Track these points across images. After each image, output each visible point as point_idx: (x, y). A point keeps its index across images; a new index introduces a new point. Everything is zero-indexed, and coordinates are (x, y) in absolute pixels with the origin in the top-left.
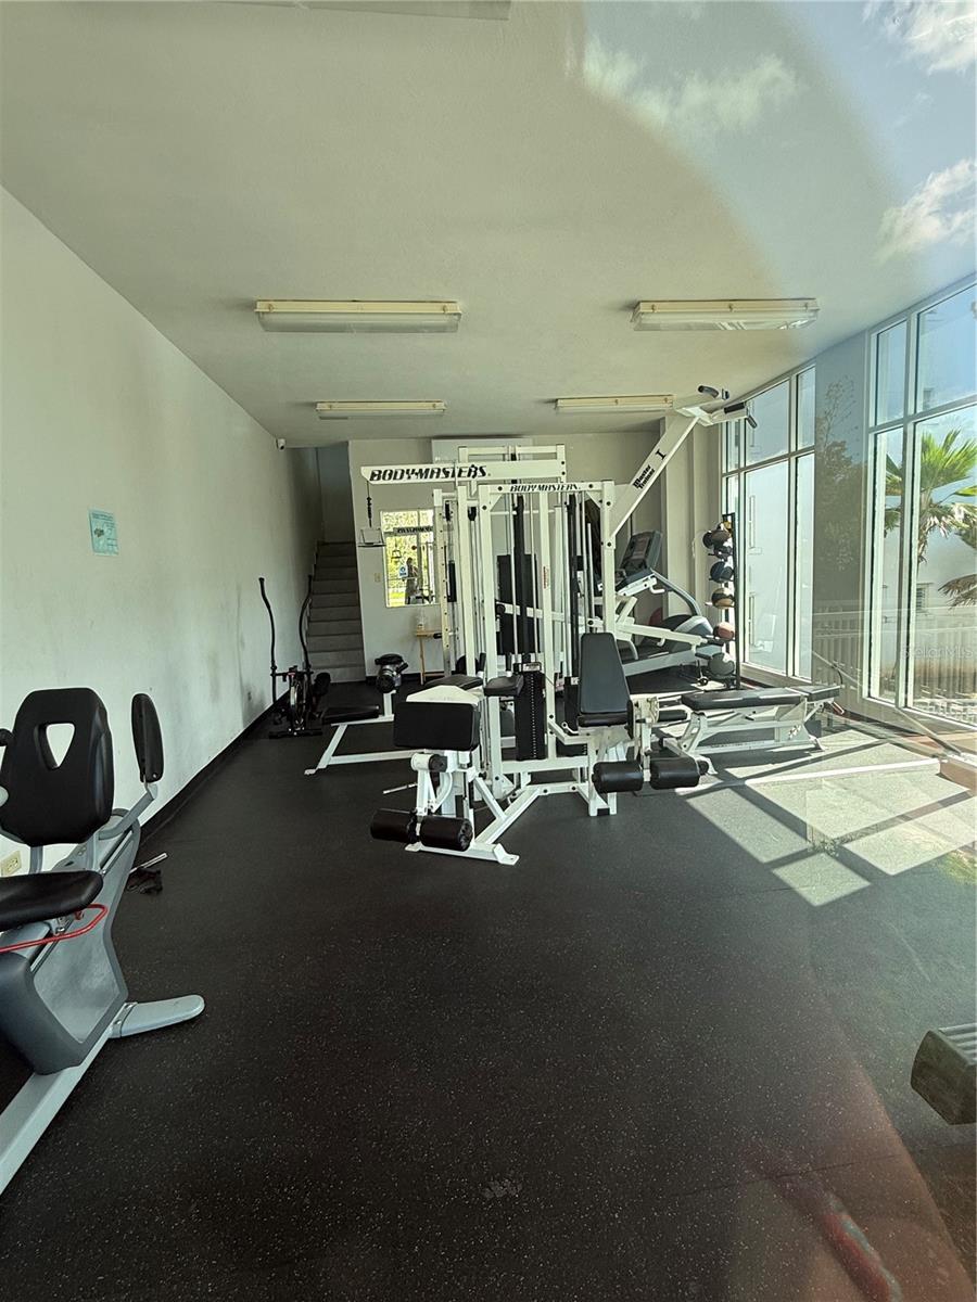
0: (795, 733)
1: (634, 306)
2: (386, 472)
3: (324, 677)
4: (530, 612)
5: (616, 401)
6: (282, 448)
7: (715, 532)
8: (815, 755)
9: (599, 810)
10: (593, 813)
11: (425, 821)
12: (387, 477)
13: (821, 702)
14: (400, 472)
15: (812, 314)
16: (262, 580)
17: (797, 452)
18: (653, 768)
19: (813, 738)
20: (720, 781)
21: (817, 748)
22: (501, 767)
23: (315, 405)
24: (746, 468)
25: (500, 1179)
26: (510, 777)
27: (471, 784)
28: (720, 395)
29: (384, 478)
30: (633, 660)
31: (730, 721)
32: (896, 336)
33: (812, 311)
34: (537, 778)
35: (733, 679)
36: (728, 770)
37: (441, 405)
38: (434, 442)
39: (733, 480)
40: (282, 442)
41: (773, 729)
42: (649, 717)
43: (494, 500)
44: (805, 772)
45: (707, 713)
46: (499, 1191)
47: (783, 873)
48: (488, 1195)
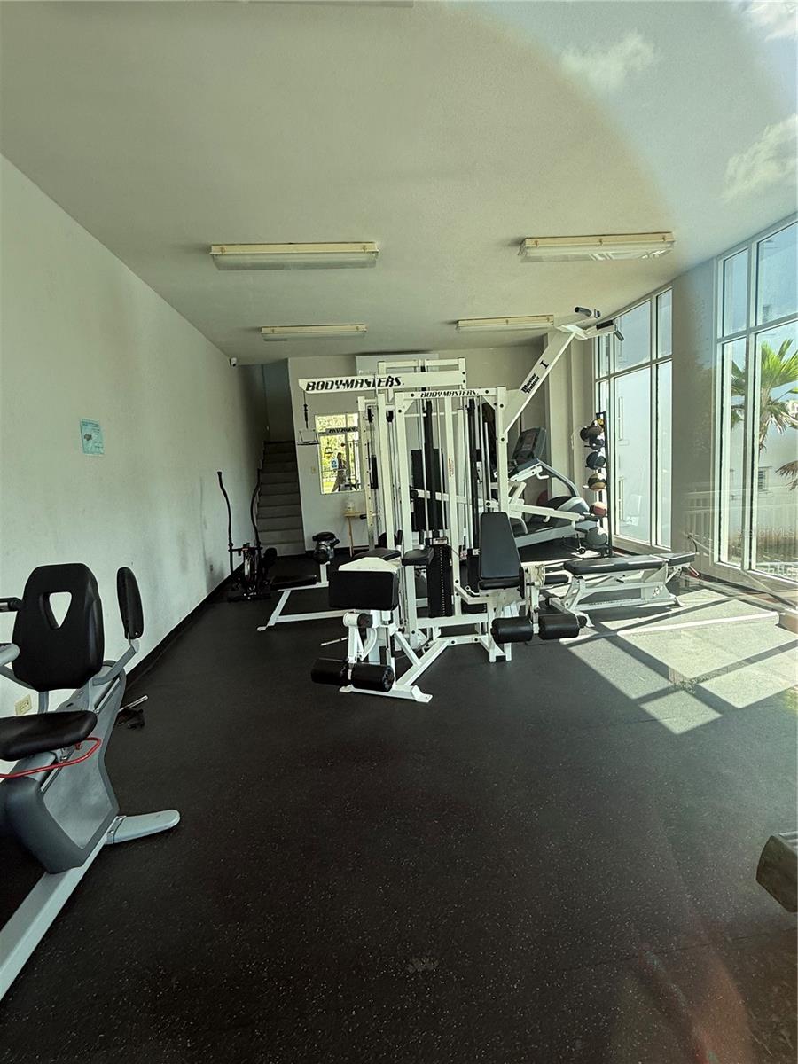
0: (658, 592)
1: (520, 242)
2: (319, 383)
3: (271, 552)
4: (438, 496)
5: (507, 321)
6: (234, 365)
7: (589, 428)
8: (674, 610)
9: (497, 657)
10: (492, 659)
11: (355, 668)
12: (320, 387)
13: (680, 567)
14: (330, 383)
15: (669, 245)
16: (220, 474)
17: (657, 360)
18: (541, 622)
19: (673, 596)
20: (596, 633)
21: (676, 605)
22: (416, 623)
23: (260, 329)
24: (615, 374)
25: (421, 957)
26: (424, 631)
27: (392, 637)
28: (593, 313)
29: (317, 389)
30: (524, 534)
31: (604, 584)
32: (740, 261)
33: (669, 242)
34: (446, 632)
35: (606, 548)
36: (604, 623)
37: (363, 328)
38: (357, 357)
39: (604, 384)
40: (234, 361)
41: (640, 589)
42: (537, 580)
43: (407, 404)
44: (669, 624)
45: (585, 577)
46: (419, 965)
47: (649, 707)
48: (411, 969)
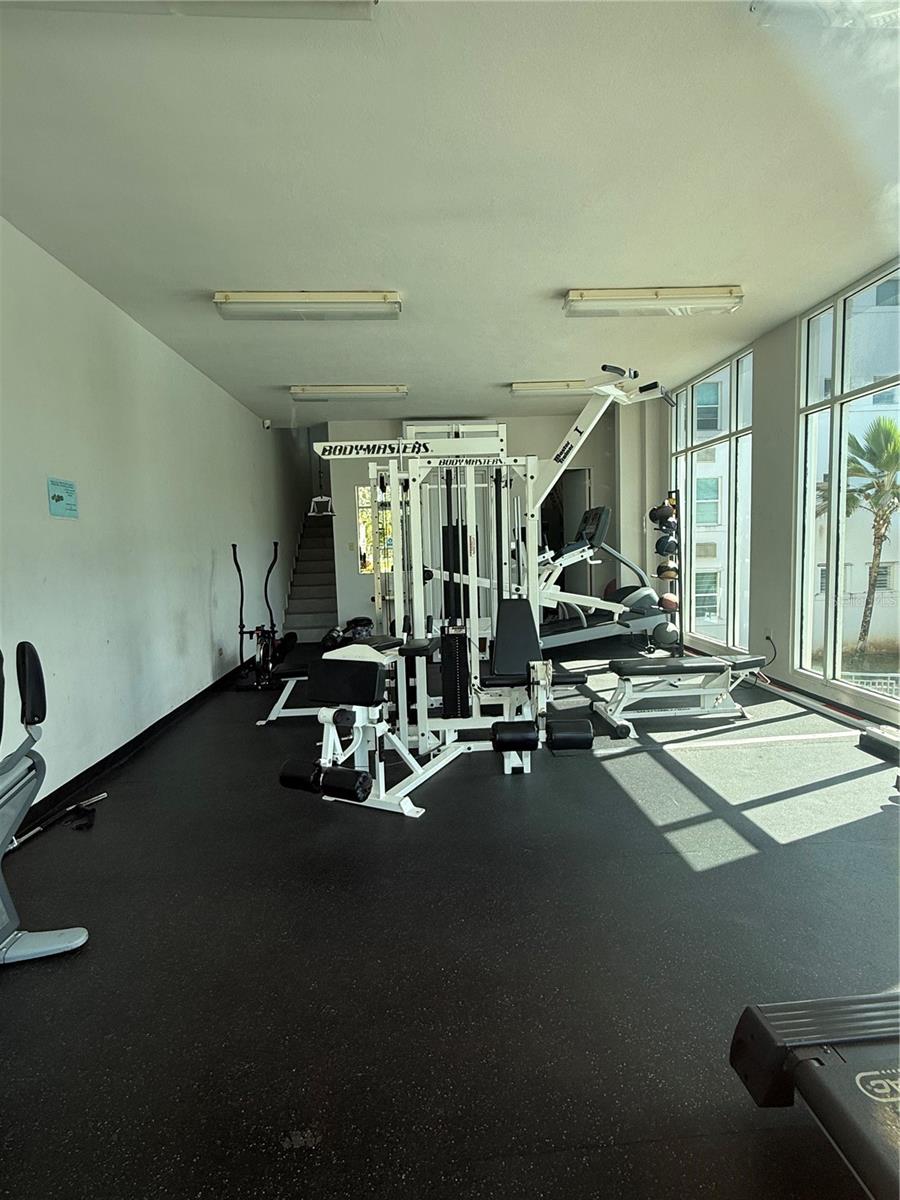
0: (720, 701)
1: (564, 294)
2: (336, 447)
3: (290, 637)
5: (568, 385)
6: (268, 428)
7: (659, 508)
8: (739, 723)
9: (513, 769)
10: (508, 771)
11: (328, 772)
12: (337, 452)
13: (747, 672)
14: (349, 448)
15: (737, 300)
16: (234, 546)
17: (737, 432)
18: (548, 729)
19: (738, 706)
20: (639, 745)
21: (743, 717)
22: (426, 724)
23: (289, 388)
24: (693, 447)
25: (303, 1129)
26: (436, 734)
27: (381, 738)
29: (334, 454)
31: (658, 688)
32: (825, 321)
33: (737, 297)
34: (464, 736)
35: (678, 647)
36: (651, 735)
37: (405, 389)
38: (404, 423)
40: (268, 423)
41: (699, 696)
42: (544, 679)
43: (424, 473)
44: (726, 739)
45: (635, 680)
46: (298, 1140)
47: (673, 837)
48: (286, 1146)
